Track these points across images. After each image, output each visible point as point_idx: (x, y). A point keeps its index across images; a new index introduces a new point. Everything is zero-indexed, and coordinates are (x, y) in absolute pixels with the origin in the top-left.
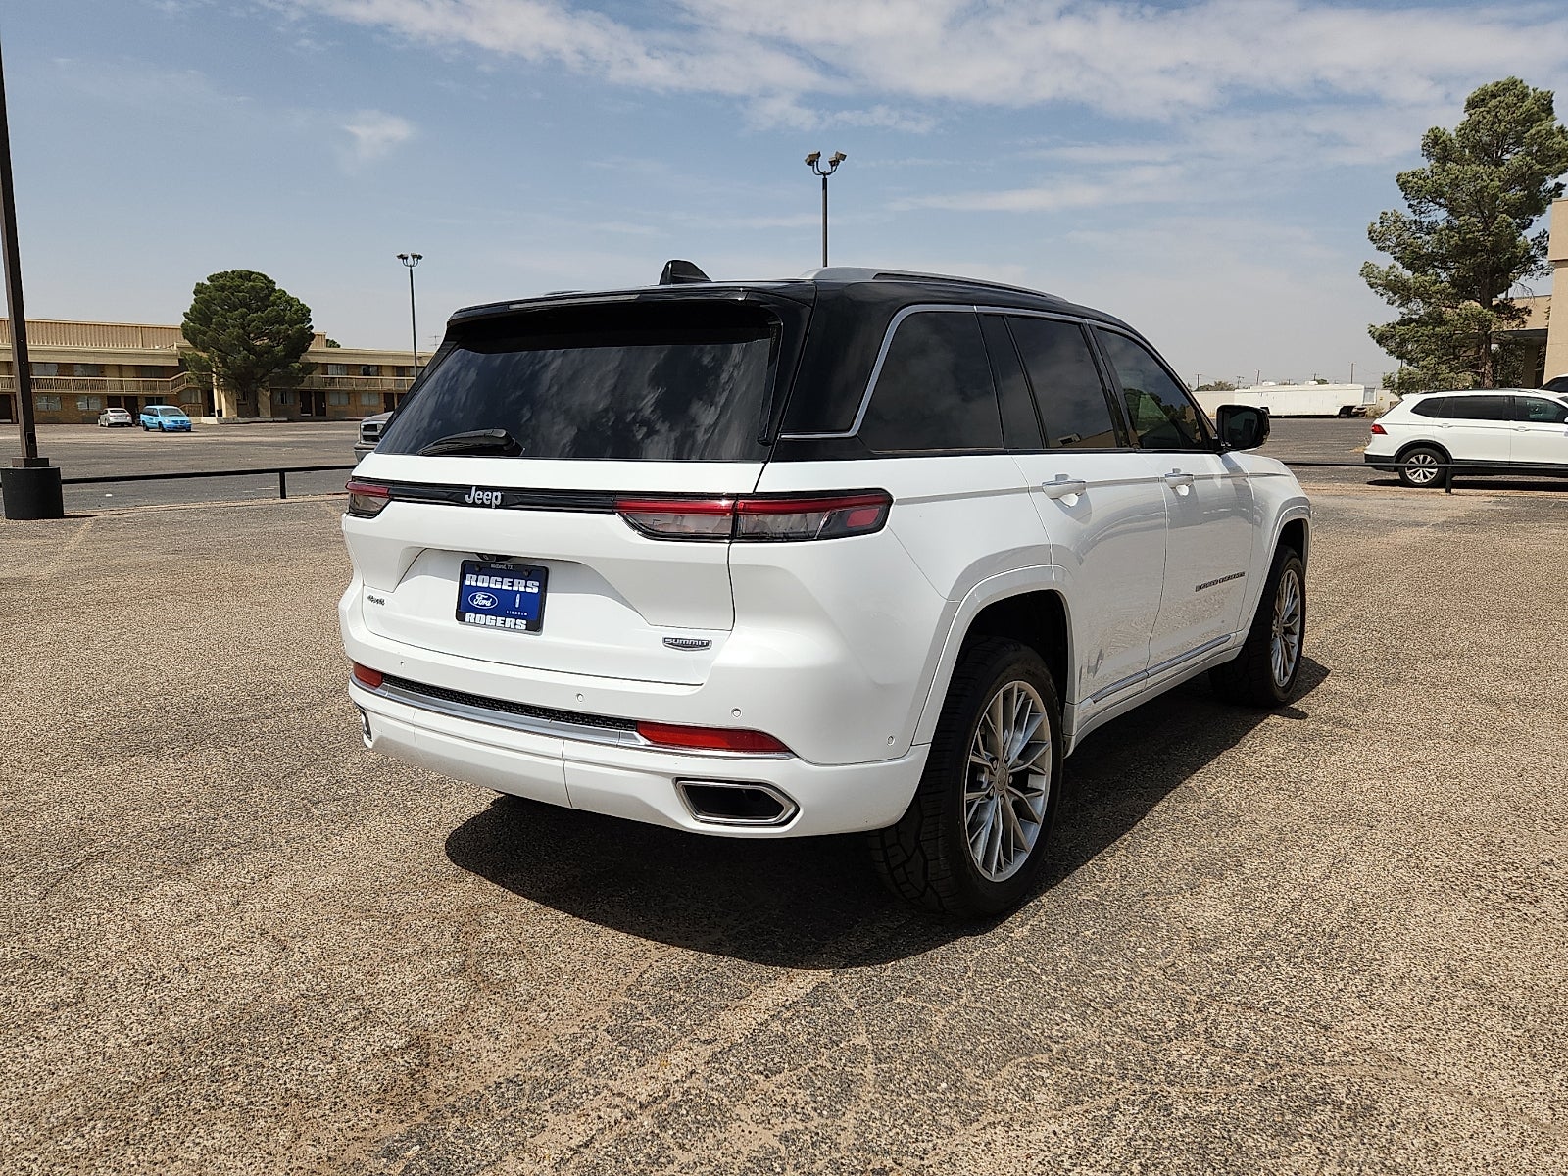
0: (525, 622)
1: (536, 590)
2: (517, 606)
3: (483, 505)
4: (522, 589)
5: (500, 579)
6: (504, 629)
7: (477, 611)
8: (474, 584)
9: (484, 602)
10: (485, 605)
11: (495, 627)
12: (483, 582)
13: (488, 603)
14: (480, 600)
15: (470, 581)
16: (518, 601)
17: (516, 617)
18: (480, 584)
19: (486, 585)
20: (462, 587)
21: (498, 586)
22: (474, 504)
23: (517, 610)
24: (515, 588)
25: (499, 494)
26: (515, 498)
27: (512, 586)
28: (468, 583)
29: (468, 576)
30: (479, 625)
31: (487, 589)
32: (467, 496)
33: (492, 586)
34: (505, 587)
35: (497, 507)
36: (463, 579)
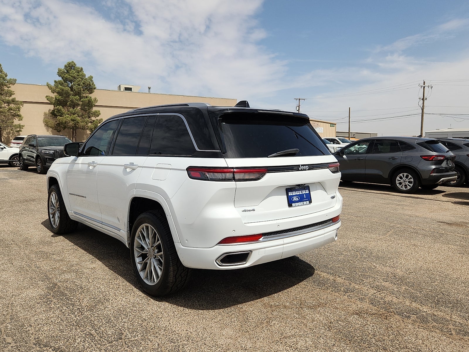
0: (308, 201)
1: (308, 192)
2: (305, 198)
3: (304, 170)
4: (305, 193)
5: (298, 192)
6: (304, 205)
7: (295, 202)
8: (292, 195)
9: (296, 199)
10: (297, 200)
11: (301, 205)
12: (294, 193)
13: (297, 199)
14: (295, 199)
15: (290, 194)
16: (305, 196)
17: (306, 201)
18: (293, 194)
19: (295, 194)
20: (288, 197)
21: (299, 194)
22: (302, 170)
23: (305, 199)
24: (303, 193)
25: (307, 166)
26: (312, 167)
27: (302, 193)
28: (290, 195)
29: (289, 193)
30: (297, 206)
31: (296, 195)
32: (299, 168)
33: (297, 194)
34: (301, 193)
35: (308, 170)
36: (287, 194)
